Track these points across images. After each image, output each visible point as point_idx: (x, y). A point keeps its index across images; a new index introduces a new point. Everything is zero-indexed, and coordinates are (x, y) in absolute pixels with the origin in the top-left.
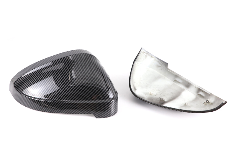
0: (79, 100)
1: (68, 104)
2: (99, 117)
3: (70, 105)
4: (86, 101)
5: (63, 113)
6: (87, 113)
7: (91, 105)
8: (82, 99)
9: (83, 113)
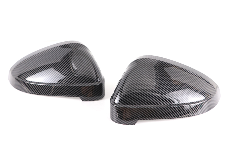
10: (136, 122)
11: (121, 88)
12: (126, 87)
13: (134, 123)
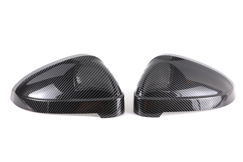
0: (83, 98)
1: (71, 103)
2: (104, 117)
3: (73, 104)
4: (91, 99)
7: (96, 103)
8: (86, 97)
10: (160, 114)
11: (142, 87)
12: (146, 86)
13: (159, 115)
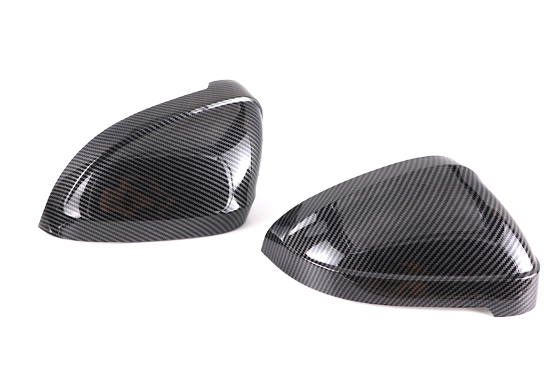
0: (455, 274)
2: (502, 315)
3: (435, 287)
4: (474, 277)
5: (417, 306)
6: (474, 305)
7: (487, 286)
8: (464, 272)
9: (465, 306)
